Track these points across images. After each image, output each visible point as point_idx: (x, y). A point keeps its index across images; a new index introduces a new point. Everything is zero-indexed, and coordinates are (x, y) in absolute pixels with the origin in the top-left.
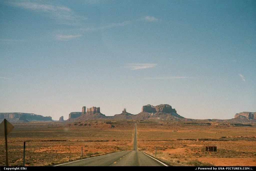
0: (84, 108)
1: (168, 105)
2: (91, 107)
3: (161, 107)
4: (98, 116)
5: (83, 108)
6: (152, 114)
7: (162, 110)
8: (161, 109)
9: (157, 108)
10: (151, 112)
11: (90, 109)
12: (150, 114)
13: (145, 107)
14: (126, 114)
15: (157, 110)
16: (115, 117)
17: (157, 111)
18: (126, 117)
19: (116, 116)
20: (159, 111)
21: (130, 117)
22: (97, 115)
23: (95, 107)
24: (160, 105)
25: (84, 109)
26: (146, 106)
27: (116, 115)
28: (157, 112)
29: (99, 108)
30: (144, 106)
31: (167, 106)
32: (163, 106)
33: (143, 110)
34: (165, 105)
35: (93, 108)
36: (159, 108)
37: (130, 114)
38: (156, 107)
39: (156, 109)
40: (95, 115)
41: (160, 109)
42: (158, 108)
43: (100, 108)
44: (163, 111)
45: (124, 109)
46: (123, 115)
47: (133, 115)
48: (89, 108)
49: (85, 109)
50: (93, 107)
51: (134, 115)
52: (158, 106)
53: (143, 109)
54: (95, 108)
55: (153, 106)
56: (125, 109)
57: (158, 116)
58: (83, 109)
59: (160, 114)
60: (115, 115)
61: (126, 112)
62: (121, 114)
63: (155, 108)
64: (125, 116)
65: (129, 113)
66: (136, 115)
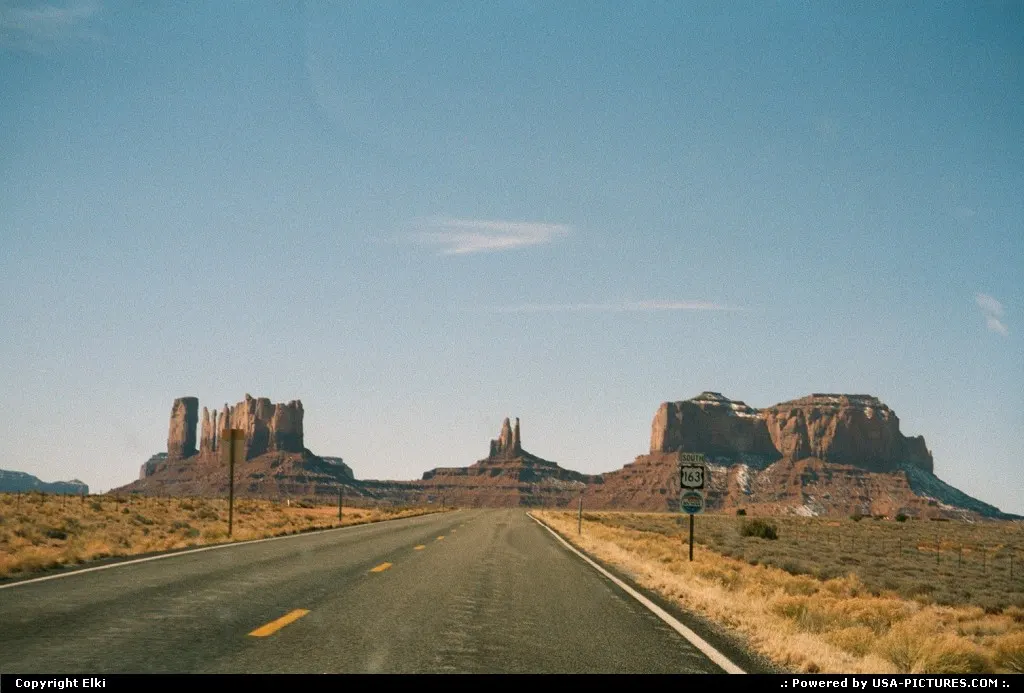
0: (182, 412)
1: (878, 407)
2: (232, 403)
3: (816, 415)
4: (279, 477)
5: (175, 410)
6: (742, 474)
7: (826, 441)
8: (820, 434)
9: (784, 422)
10: (732, 460)
11: (229, 413)
12: (723, 470)
13: (679, 416)
14: (517, 464)
15: (784, 441)
16: (428, 492)
17: (779, 447)
18: (521, 489)
19: (437, 480)
20: (803, 451)
21: (558, 491)
22: (275, 465)
23: (266, 402)
24: (803, 402)
25: (180, 419)
26: (686, 405)
27: (434, 472)
28: (778, 456)
29: (294, 413)
30: (670, 407)
31: (868, 411)
32: (836, 412)
33: (666, 434)
34: (856, 402)
35: (246, 408)
36: (800, 429)
37: (553, 469)
38: (774, 411)
39: (775, 430)
40: (259, 465)
41: (811, 433)
42: (792, 422)
43: (302, 411)
44: (831, 456)
45: (508, 423)
46: (496, 472)
47: (576, 476)
48: (221, 410)
49: (191, 419)
50: (243, 399)
51: (585, 479)
52: (795, 409)
53: (661, 428)
54: (261, 408)
55: (748, 410)
56: (513, 426)
57: (798, 489)
58: (174, 416)
59: (809, 477)
60: (427, 476)
61: (525, 447)
62: (481, 468)
63: (763, 423)
64: (506, 481)
65: (542, 462)
66: (598, 479)
